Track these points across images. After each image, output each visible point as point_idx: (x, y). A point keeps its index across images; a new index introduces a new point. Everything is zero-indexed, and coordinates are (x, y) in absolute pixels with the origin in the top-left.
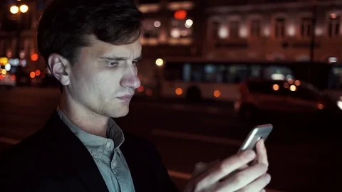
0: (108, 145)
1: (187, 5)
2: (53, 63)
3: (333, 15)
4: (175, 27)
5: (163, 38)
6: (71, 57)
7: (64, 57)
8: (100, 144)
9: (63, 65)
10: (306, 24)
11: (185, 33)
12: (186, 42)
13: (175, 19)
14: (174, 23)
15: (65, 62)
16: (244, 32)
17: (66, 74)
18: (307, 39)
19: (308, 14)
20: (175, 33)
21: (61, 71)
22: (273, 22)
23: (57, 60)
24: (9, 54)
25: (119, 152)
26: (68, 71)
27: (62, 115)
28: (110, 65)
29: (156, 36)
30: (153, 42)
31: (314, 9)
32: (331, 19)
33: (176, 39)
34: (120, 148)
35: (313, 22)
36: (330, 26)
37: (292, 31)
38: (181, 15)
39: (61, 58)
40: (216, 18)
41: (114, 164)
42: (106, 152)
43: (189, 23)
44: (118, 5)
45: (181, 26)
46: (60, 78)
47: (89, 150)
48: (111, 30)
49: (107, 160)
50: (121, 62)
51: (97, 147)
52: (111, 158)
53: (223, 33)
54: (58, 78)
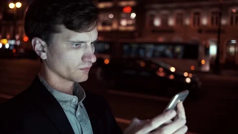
0: (74, 100)
1: (132, 3)
2: (35, 44)
3: (234, 10)
4: (124, 18)
5: (115, 26)
6: (48, 40)
7: (43, 40)
8: (69, 99)
9: (42, 45)
10: (215, 16)
11: (130, 22)
12: (131, 28)
13: (124, 13)
14: (123, 15)
15: (43, 43)
16: (171, 22)
17: (44, 52)
18: (215, 27)
19: (216, 10)
20: (124, 23)
21: (41, 49)
22: (192, 15)
23: (37, 42)
24: (8, 36)
25: (82, 105)
26: (45, 49)
27: (42, 79)
28: (74, 46)
29: (110, 25)
30: (108, 28)
31: (220, 6)
32: (232, 13)
33: (124, 26)
34: (83, 102)
35: (220, 15)
36: (232, 18)
37: (205, 21)
38: (128, 10)
39: (41, 41)
40: (152, 12)
41: (78, 114)
42: (72, 105)
43: (133, 15)
44: (81, 4)
45: (128, 17)
46: (40, 54)
47: (61, 104)
48: (76, 22)
49: (73, 111)
50: (83, 44)
51: (66, 102)
52: (76, 109)
53: (157, 23)
54: (38, 54)
